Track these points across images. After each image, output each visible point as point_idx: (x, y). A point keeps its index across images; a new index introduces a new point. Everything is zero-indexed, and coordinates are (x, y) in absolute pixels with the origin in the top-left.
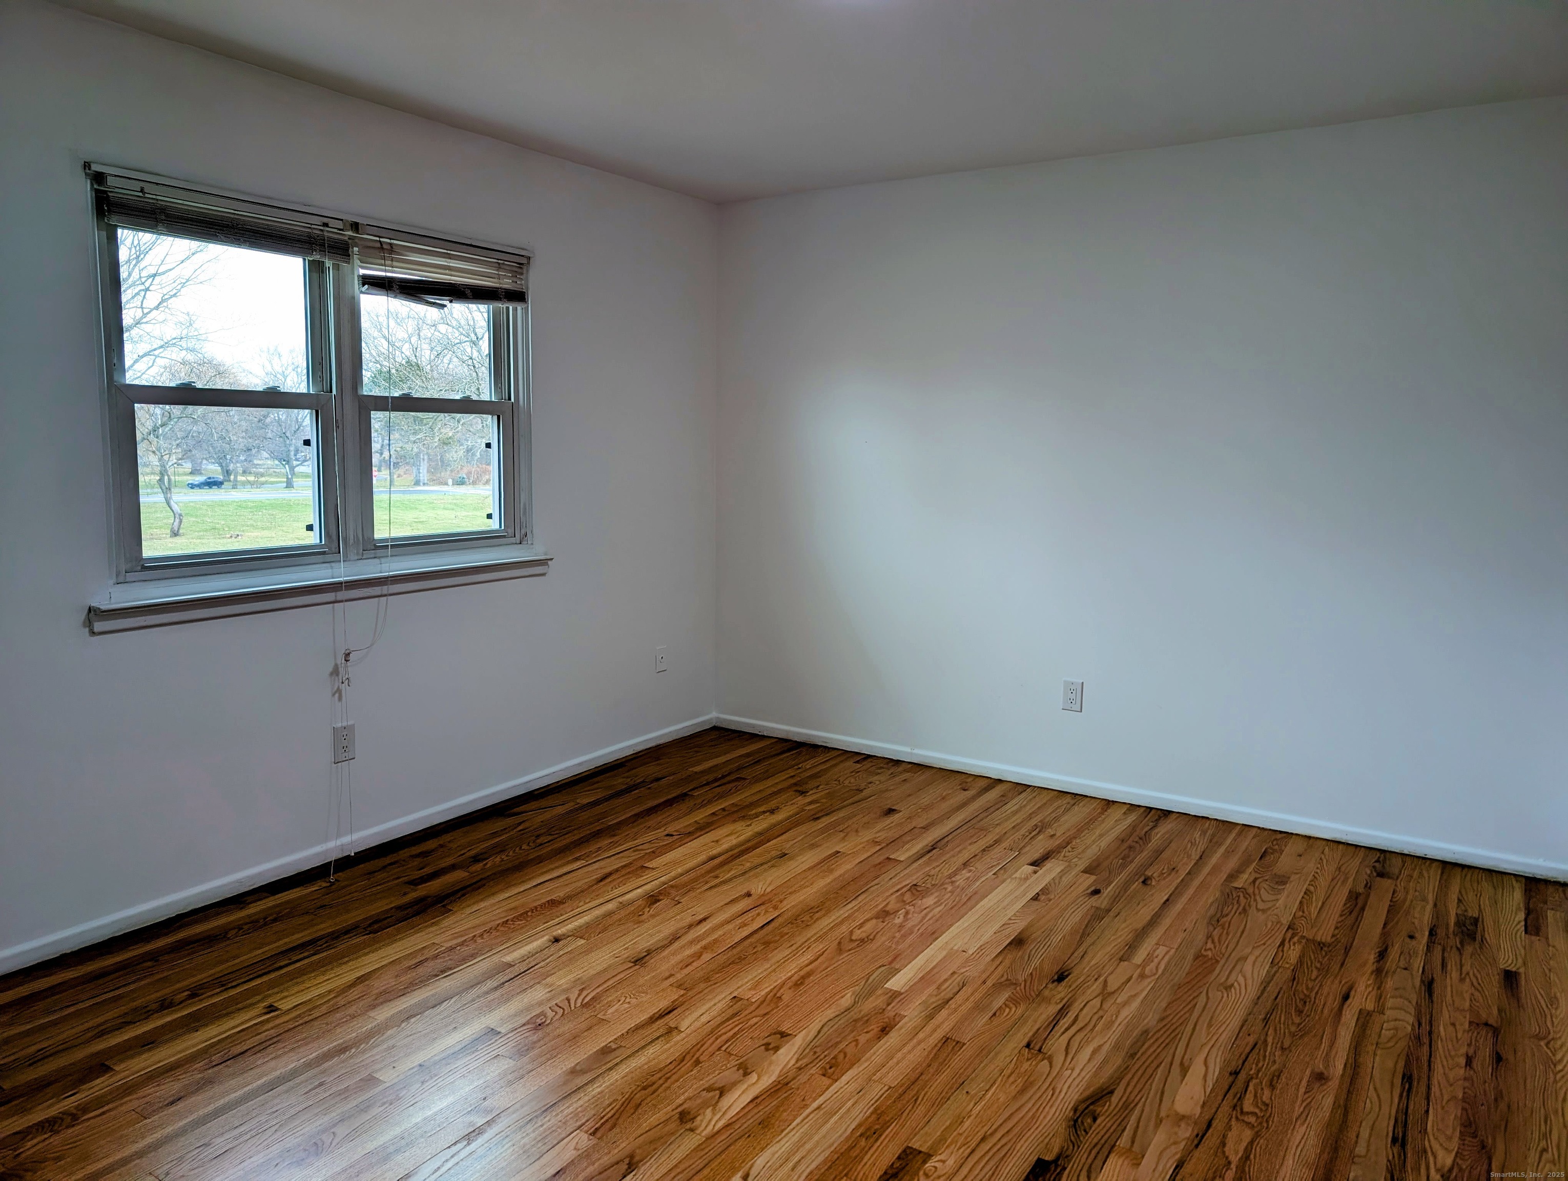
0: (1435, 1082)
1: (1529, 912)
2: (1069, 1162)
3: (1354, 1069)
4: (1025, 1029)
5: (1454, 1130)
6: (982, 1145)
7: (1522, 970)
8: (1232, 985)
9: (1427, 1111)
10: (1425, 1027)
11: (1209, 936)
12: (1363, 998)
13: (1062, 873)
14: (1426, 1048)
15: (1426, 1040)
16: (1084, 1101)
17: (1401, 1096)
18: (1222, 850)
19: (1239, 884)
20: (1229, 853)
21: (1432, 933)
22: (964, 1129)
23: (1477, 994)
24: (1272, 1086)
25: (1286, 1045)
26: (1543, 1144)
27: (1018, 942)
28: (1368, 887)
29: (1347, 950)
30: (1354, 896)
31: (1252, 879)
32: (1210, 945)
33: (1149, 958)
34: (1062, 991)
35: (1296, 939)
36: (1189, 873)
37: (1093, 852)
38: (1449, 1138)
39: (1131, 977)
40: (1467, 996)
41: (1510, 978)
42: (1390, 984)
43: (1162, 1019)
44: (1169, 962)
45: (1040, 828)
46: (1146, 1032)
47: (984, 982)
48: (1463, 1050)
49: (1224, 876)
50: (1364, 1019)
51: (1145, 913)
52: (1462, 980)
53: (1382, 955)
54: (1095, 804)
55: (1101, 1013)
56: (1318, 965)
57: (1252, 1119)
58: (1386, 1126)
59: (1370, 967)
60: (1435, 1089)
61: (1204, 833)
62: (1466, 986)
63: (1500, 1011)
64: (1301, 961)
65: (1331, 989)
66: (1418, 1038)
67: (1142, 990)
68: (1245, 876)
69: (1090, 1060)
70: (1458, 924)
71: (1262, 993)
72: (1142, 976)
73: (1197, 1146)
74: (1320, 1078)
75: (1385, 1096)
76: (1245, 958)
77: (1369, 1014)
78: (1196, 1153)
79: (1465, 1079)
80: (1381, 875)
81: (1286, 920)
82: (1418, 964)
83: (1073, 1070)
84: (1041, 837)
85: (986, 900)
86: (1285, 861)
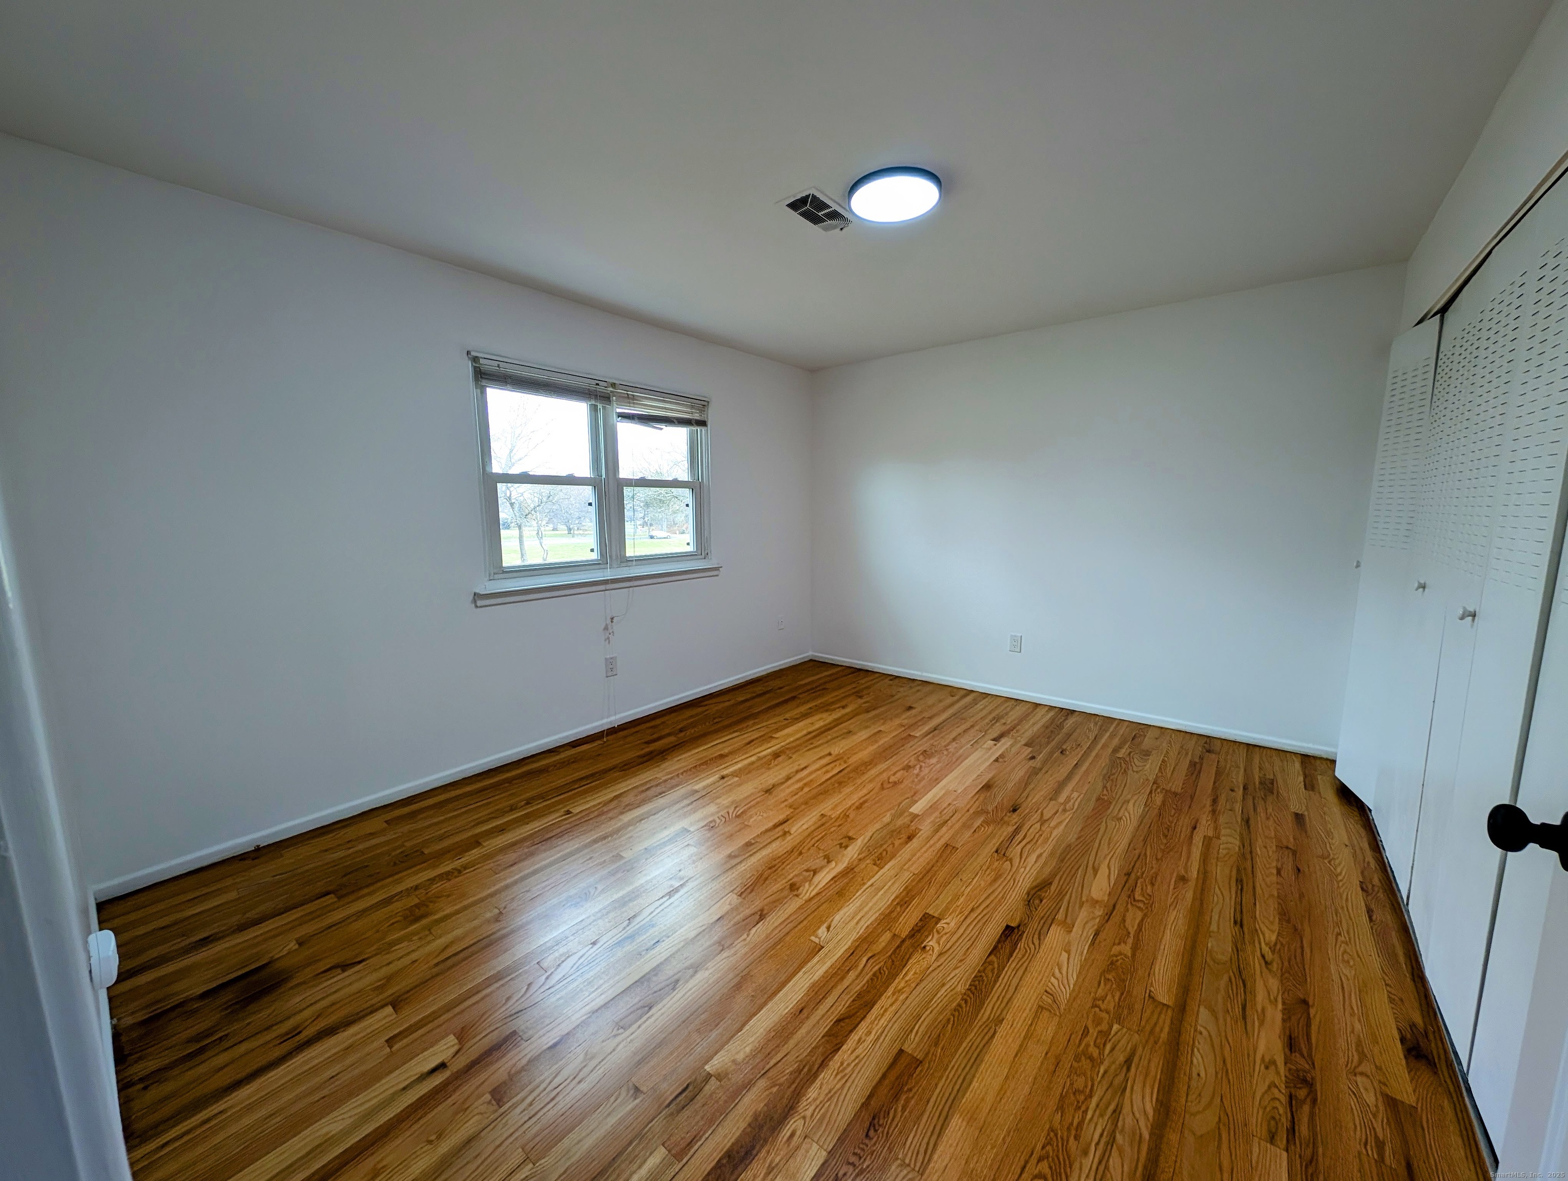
0: (1258, 885)
1: (1305, 776)
2: (1027, 927)
3: (1204, 874)
4: (994, 841)
5: (1274, 917)
6: (972, 914)
7: (1306, 813)
8: (1121, 818)
9: (1255, 904)
10: (1248, 849)
11: (1105, 787)
12: (1205, 828)
13: (1012, 746)
14: (1249, 863)
15: (1248, 856)
16: (1033, 889)
17: (1236, 893)
18: (1108, 734)
19: (1120, 755)
20: (1112, 736)
21: (1245, 788)
22: (959, 903)
23: (1278, 828)
24: (1153, 884)
25: (1159, 857)
26: (1337, 930)
27: (987, 787)
28: (1201, 758)
29: (1192, 798)
30: (1193, 764)
31: (1128, 751)
32: (1105, 792)
33: (1068, 799)
34: (1015, 818)
35: (1159, 790)
36: (1088, 748)
37: (1028, 734)
38: (1272, 923)
39: (1057, 812)
40: (1272, 829)
41: (1299, 818)
42: (1222, 819)
43: (1079, 838)
44: (1081, 801)
45: (997, 719)
46: (1069, 846)
47: (968, 811)
48: (1274, 864)
49: (1110, 750)
50: (1208, 842)
51: (1064, 771)
52: (1268, 818)
53: (1215, 801)
54: (1029, 705)
55: (1040, 833)
56: (1174, 807)
57: (1141, 905)
58: (1229, 913)
59: (1208, 808)
60: (1258, 890)
61: (1096, 724)
62: (1271, 822)
63: (1295, 839)
64: (1164, 803)
65: (1184, 823)
66: (1243, 855)
67: (1065, 819)
68: (1123, 751)
69: (1035, 862)
70: (1261, 783)
71: (1141, 824)
72: (1065, 810)
73: (1107, 921)
74: (1183, 879)
75: (1226, 893)
76: (1128, 802)
77: (1210, 839)
78: (1107, 926)
79: (1277, 883)
80: (1209, 751)
81: (1152, 778)
82: (1238, 807)
83: (1025, 868)
84: (998, 724)
85: (967, 761)
86: (1147, 743)
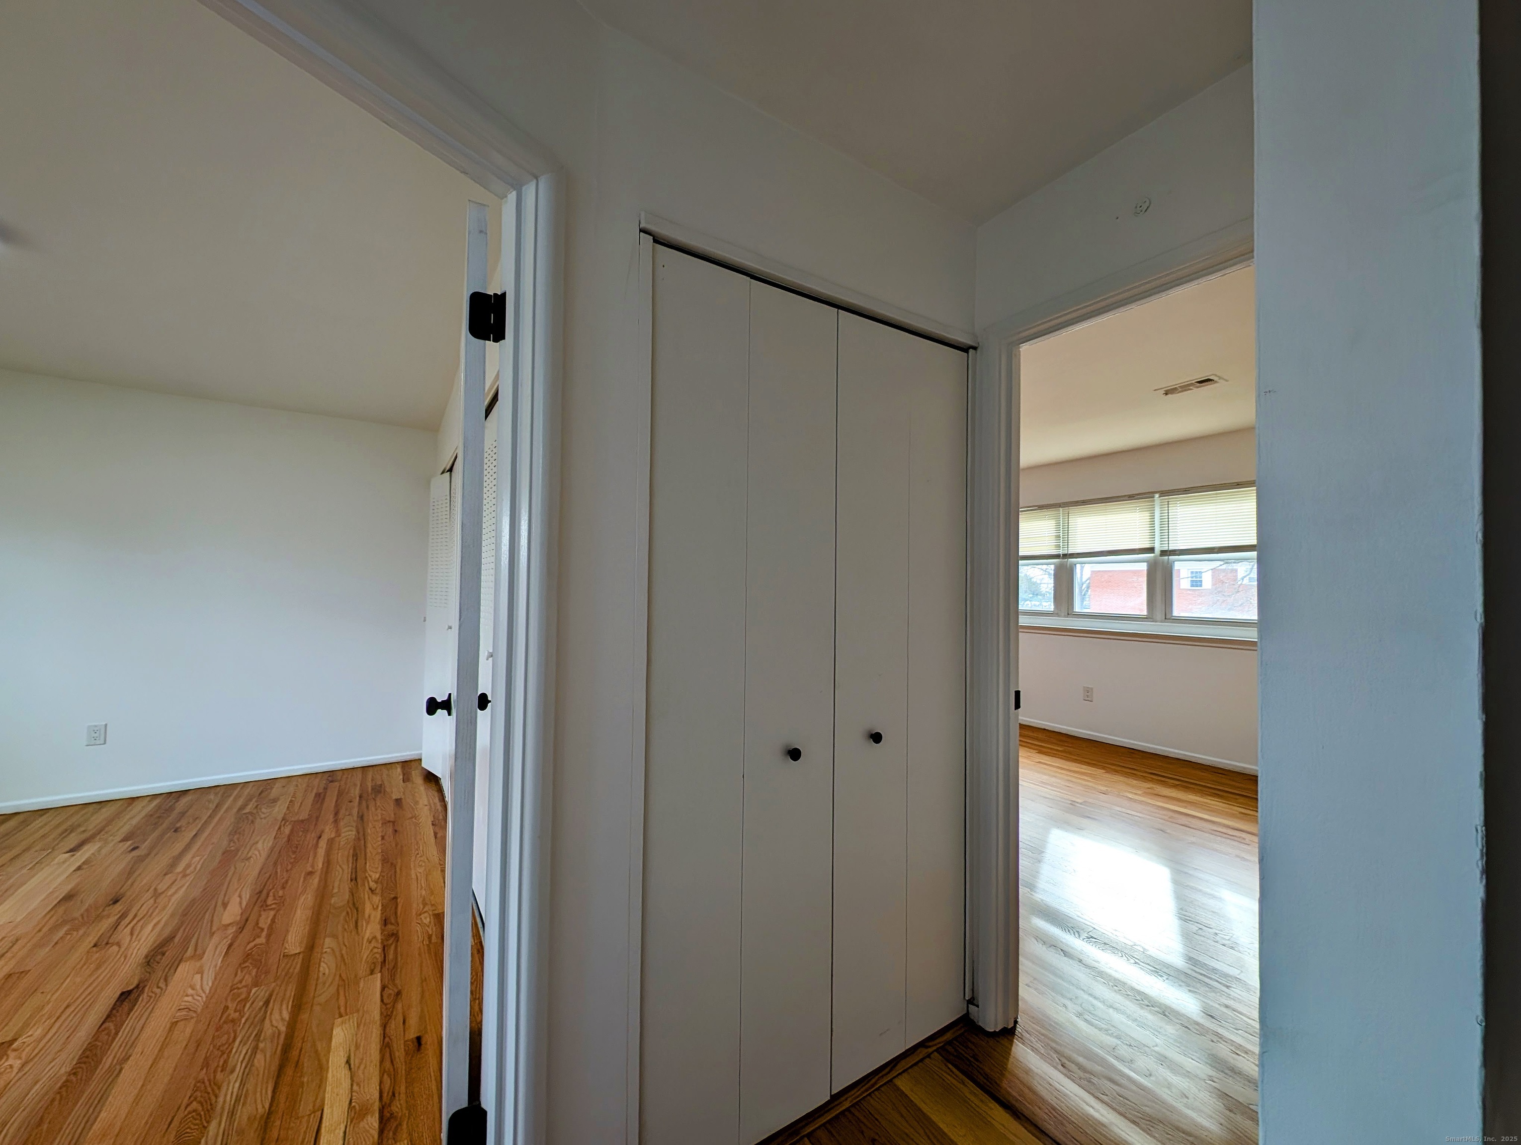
0: (368, 851)
1: (404, 775)
2: (148, 982)
3: (328, 863)
4: (90, 938)
5: (378, 864)
6: (67, 1010)
7: (403, 797)
8: (251, 857)
9: (366, 863)
10: (361, 833)
11: (231, 841)
12: (329, 832)
13: (100, 849)
14: (362, 842)
15: (362, 838)
16: (152, 950)
17: (353, 863)
18: (231, 798)
19: (247, 810)
20: (235, 800)
21: (360, 797)
22: (45, 1011)
23: (384, 812)
24: (283, 888)
25: (289, 868)
26: (417, 852)
27: (69, 897)
28: (325, 789)
29: (317, 818)
30: (318, 795)
31: (256, 804)
32: (232, 844)
33: (188, 866)
34: (119, 907)
35: (287, 823)
36: (210, 817)
37: (126, 829)
38: (377, 868)
39: (176, 880)
40: (379, 815)
41: (398, 802)
42: (342, 824)
43: (204, 890)
44: (203, 863)
45: (72, 829)
46: (194, 900)
47: (40, 931)
48: (380, 834)
49: (235, 810)
50: (331, 842)
51: (179, 847)
52: (376, 809)
53: (336, 814)
54: (121, 803)
55: (156, 905)
56: (302, 829)
57: (274, 906)
58: (347, 876)
59: (332, 819)
60: (369, 855)
61: (216, 794)
62: (379, 811)
63: (395, 814)
64: (292, 831)
65: (312, 836)
66: (359, 839)
67: (186, 883)
68: (250, 806)
69: (152, 931)
70: (372, 789)
71: (271, 853)
72: (185, 876)
73: (241, 932)
74: (311, 873)
75: (345, 867)
76: (257, 842)
77: (333, 839)
78: (241, 936)
79: (382, 845)
80: (332, 781)
81: (280, 817)
82: (355, 811)
83: (139, 941)
84: (73, 834)
85: (25, 886)
86: (275, 792)
